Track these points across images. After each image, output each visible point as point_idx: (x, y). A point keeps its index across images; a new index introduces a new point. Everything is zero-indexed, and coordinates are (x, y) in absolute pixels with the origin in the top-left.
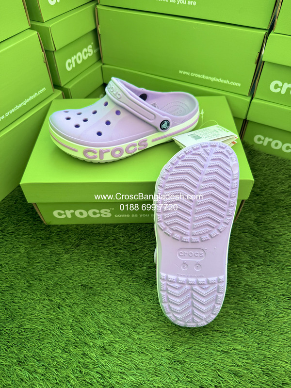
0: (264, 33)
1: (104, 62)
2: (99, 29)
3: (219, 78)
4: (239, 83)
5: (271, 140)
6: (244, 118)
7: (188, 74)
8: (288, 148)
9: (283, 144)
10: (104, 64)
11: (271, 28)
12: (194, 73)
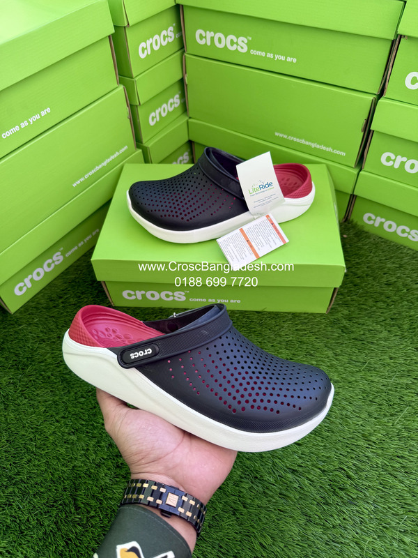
0: (372, 98)
1: (191, 115)
2: (186, 78)
3: (320, 145)
4: (344, 152)
5: (383, 220)
6: (350, 192)
7: (285, 137)
8: (403, 231)
9: (398, 226)
10: (190, 118)
11: (382, 93)
12: (292, 136)
